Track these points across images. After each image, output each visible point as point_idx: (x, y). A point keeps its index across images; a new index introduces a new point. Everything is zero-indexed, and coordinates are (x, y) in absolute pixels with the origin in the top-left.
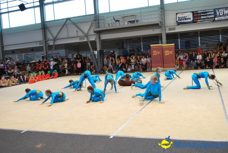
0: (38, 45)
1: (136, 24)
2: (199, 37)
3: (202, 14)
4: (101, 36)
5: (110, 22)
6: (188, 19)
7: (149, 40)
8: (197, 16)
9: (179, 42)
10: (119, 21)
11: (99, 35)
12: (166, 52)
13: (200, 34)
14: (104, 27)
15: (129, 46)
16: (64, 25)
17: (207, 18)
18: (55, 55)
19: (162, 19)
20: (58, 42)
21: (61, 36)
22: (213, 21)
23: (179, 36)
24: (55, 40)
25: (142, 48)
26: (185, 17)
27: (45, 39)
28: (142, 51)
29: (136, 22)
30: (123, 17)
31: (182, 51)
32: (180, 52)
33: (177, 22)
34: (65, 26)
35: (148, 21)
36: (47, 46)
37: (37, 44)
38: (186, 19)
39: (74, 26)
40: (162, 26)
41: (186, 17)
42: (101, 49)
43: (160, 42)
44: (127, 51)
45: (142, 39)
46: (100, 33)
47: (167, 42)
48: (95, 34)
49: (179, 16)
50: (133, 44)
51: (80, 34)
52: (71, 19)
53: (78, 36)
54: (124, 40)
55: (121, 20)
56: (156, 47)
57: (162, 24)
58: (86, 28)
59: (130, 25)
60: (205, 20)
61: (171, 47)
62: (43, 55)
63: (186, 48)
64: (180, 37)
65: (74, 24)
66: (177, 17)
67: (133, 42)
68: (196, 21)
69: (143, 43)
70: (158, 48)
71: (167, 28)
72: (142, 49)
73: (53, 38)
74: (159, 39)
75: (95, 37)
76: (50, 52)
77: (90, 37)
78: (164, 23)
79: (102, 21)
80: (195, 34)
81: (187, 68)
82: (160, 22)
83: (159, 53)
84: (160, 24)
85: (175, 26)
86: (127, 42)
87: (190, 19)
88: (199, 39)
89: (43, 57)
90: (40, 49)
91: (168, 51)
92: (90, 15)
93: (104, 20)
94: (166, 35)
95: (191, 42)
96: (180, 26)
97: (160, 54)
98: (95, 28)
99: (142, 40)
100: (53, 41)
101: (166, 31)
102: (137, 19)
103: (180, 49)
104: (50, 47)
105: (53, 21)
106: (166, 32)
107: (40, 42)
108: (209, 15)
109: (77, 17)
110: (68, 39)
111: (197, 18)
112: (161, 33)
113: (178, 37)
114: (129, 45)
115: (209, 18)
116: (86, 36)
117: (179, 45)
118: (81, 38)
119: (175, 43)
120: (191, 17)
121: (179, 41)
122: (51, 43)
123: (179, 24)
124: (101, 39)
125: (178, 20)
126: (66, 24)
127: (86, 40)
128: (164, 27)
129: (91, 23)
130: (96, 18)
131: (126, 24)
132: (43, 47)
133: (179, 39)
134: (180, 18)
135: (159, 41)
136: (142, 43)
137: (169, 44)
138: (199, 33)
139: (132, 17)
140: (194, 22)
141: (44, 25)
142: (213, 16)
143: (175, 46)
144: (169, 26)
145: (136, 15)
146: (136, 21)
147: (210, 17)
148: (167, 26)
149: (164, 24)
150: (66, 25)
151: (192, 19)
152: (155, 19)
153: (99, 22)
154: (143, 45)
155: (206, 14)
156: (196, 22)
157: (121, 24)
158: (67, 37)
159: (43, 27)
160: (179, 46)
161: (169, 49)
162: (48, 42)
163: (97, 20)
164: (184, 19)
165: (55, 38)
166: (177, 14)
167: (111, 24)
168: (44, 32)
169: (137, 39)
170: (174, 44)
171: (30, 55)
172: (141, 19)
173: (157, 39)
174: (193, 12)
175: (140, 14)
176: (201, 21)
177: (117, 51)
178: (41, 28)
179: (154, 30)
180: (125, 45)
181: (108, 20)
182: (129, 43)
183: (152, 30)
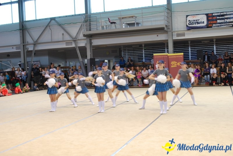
0: (14, 50)
1: (135, 28)
2: (215, 45)
3: (218, 18)
4: (93, 41)
5: (104, 24)
6: (201, 23)
7: (153, 48)
8: (212, 20)
9: (190, 51)
10: (115, 23)
11: (90, 40)
12: (173, 63)
13: (216, 42)
14: (97, 30)
15: (128, 54)
16: (47, 26)
17: (225, 23)
18: (35, 62)
19: (169, 22)
20: (40, 47)
21: (42, 39)
22: (232, 26)
23: (189, 43)
24: (35, 44)
25: (144, 57)
26: (197, 20)
27: (23, 43)
28: (144, 61)
29: (136, 25)
30: (120, 19)
31: (192, 62)
32: (190, 63)
33: (187, 26)
34: (48, 28)
35: (150, 25)
36: (25, 51)
37: (13, 48)
38: (198, 23)
39: (59, 27)
40: (168, 30)
41: (199, 20)
42: (92, 57)
43: (166, 51)
44: (124, 61)
46: (91, 37)
47: (174, 51)
48: (85, 38)
49: (189, 18)
50: (134, 52)
51: (67, 38)
52: (56, 19)
53: (65, 39)
54: (122, 47)
55: (118, 22)
56: (160, 57)
57: (168, 28)
58: (74, 31)
59: (129, 28)
60: (222, 24)
61: (179, 57)
62: (20, 62)
63: (198, 59)
64: (191, 45)
65: (60, 25)
66: (188, 21)
67: (134, 49)
68: (211, 25)
69: (145, 52)
70: (163, 57)
71: (175, 34)
72: (144, 59)
73: (33, 42)
74: (165, 47)
76: (28, 59)
77: (79, 41)
78: (170, 27)
79: (94, 23)
80: (210, 41)
81: (198, 84)
82: (166, 26)
83: (164, 64)
84: (165, 28)
85: (184, 32)
86: (126, 50)
87: (203, 22)
88: (215, 48)
89: (20, 65)
90: (16, 55)
91: (176, 62)
92: (79, 15)
93: (97, 21)
94: (174, 41)
95: (204, 51)
96: (191, 31)
97: (165, 66)
98: (85, 31)
99: (143, 47)
100: (33, 46)
101: (173, 36)
102: (137, 21)
103: (190, 58)
104: (29, 53)
105: (34, 20)
106: (174, 39)
107: (17, 47)
108: (227, 18)
109: (64, 17)
110: (52, 44)
111: (212, 22)
112: (167, 39)
113: (188, 45)
114: (128, 53)
115: (227, 22)
116: (75, 41)
117: (190, 55)
118: (67, 43)
119: (184, 53)
120: (205, 20)
121: (190, 50)
122: (31, 48)
123: (189, 28)
124: (93, 44)
125: (189, 24)
126: (49, 25)
127: (73, 45)
128: (171, 32)
129: (81, 25)
130: (88, 18)
131: (124, 27)
133: (190, 48)
134: (191, 21)
135: (165, 49)
136: (143, 51)
137: (176, 53)
138: (214, 40)
139: (131, 19)
141: (22, 25)
142: (232, 20)
143: (184, 56)
144: (177, 31)
145: (136, 16)
146: (137, 23)
147: (228, 20)
148: (174, 32)
149: (171, 29)
150: (50, 27)
151: (205, 23)
152: (159, 22)
153: (90, 24)
154: (145, 53)
155: (223, 17)
156: (211, 27)
157: (118, 26)
158: (50, 41)
159: (21, 28)
161: (177, 59)
162: (27, 46)
163: (88, 21)
164: (196, 23)
165: (36, 42)
166: (187, 16)
167: (105, 27)
168: (22, 34)
169: (138, 46)
170: (182, 54)
171: (5, 62)
172: (143, 22)
173: (163, 47)
174: (207, 15)
175: (142, 15)
176: (217, 26)
177: (114, 60)
178: (19, 29)
179: (159, 35)
180: (123, 53)
181: (101, 22)
182: (128, 51)
183: (156, 35)
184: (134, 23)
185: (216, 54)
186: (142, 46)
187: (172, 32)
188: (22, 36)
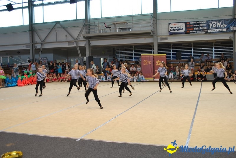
0: (24, 48)
1: (127, 32)
2: (192, 48)
3: (194, 26)
4: (91, 42)
5: (101, 28)
6: (180, 29)
8: (190, 27)
9: (172, 53)
10: (110, 27)
11: (89, 41)
12: (157, 62)
14: (95, 33)
15: (121, 54)
16: (53, 29)
17: (200, 30)
18: (43, 59)
19: (155, 28)
20: (46, 46)
21: (49, 39)
22: (206, 33)
23: (172, 46)
24: (42, 43)
25: (134, 56)
26: (177, 27)
27: (32, 42)
29: (127, 30)
30: (114, 24)
31: (174, 62)
32: (172, 63)
33: (169, 32)
34: (54, 30)
35: (140, 30)
36: (34, 49)
37: (23, 46)
38: (178, 30)
39: (63, 30)
40: (154, 35)
41: (179, 27)
42: (90, 56)
43: (152, 52)
45: (133, 48)
46: (90, 39)
47: (158, 52)
48: (85, 39)
49: (171, 25)
50: (125, 52)
51: (70, 39)
52: (61, 23)
53: (67, 40)
54: (116, 47)
55: (112, 27)
56: (147, 57)
57: (154, 33)
58: (75, 33)
59: (122, 32)
60: (198, 31)
61: (163, 57)
62: (29, 58)
63: (177, 59)
64: (173, 48)
65: (64, 28)
66: (170, 27)
67: (125, 49)
68: (189, 32)
69: (134, 52)
70: (149, 57)
71: (159, 38)
72: (134, 58)
73: (41, 42)
74: (151, 48)
75: (85, 42)
76: (37, 56)
77: (79, 42)
78: (156, 32)
79: (93, 27)
80: (189, 45)
82: (152, 31)
83: (149, 62)
84: (151, 33)
85: (167, 36)
86: (119, 50)
87: (182, 29)
88: (192, 50)
89: (29, 60)
90: (26, 52)
91: (160, 61)
92: (81, 20)
93: (95, 26)
94: (158, 44)
95: (182, 53)
96: (172, 37)
97: (150, 64)
98: (85, 33)
100: (41, 45)
101: (158, 40)
102: (129, 27)
103: (172, 58)
104: (37, 51)
105: (42, 23)
106: (158, 42)
107: (27, 45)
108: (202, 27)
109: (67, 21)
110: (57, 43)
111: (189, 29)
112: (153, 42)
113: (171, 48)
114: (120, 52)
115: (201, 30)
116: (76, 42)
117: (172, 55)
118: (70, 42)
120: (184, 27)
121: (172, 51)
122: (38, 47)
123: (171, 34)
124: (91, 45)
125: (171, 31)
126: (55, 27)
127: (75, 45)
129: (81, 28)
130: (87, 23)
131: (117, 31)
132: (30, 50)
133: (172, 50)
134: (173, 28)
135: (151, 50)
136: (133, 51)
137: (160, 54)
138: (192, 44)
139: (124, 25)
140: (186, 33)
141: (32, 27)
142: (205, 28)
143: (167, 56)
144: (161, 36)
145: (128, 22)
146: (128, 28)
147: (202, 28)
148: (159, 36)
149: (156, 34)
150: (55, 29)
151: (184, 30)
152: (147, 28)
153: (89, 28)
154: (134, 53)
155: (199, 26)
156: (189, 33)
157: (113, 30)
158: (55, 41)
159: (31, 29)
160: (172, 57)
161: (161, 59)
162: (36, 45)
163: (88, 25)
164: (176, 30)
165: (43, 42)
166: (169, 24)
167: (101, 30)
168: (31, 34)
169: (129, 47)
170: (165, 54)
171: (16, 58)
172: (133, 27)
173: (150, 48)
174: (185, 23)
175: (132, 22)
176: (193, 32)
177: (109, 58)
178: (29, 30)
179: (146, 39)
180: (117, 52)
181: (99, 26)
182: (120, 51)
183: (144, 39)
184: (126, 28)
185: (193, 55)
186: (133, 47)
187: (157, 37)
188: (31, 36)
